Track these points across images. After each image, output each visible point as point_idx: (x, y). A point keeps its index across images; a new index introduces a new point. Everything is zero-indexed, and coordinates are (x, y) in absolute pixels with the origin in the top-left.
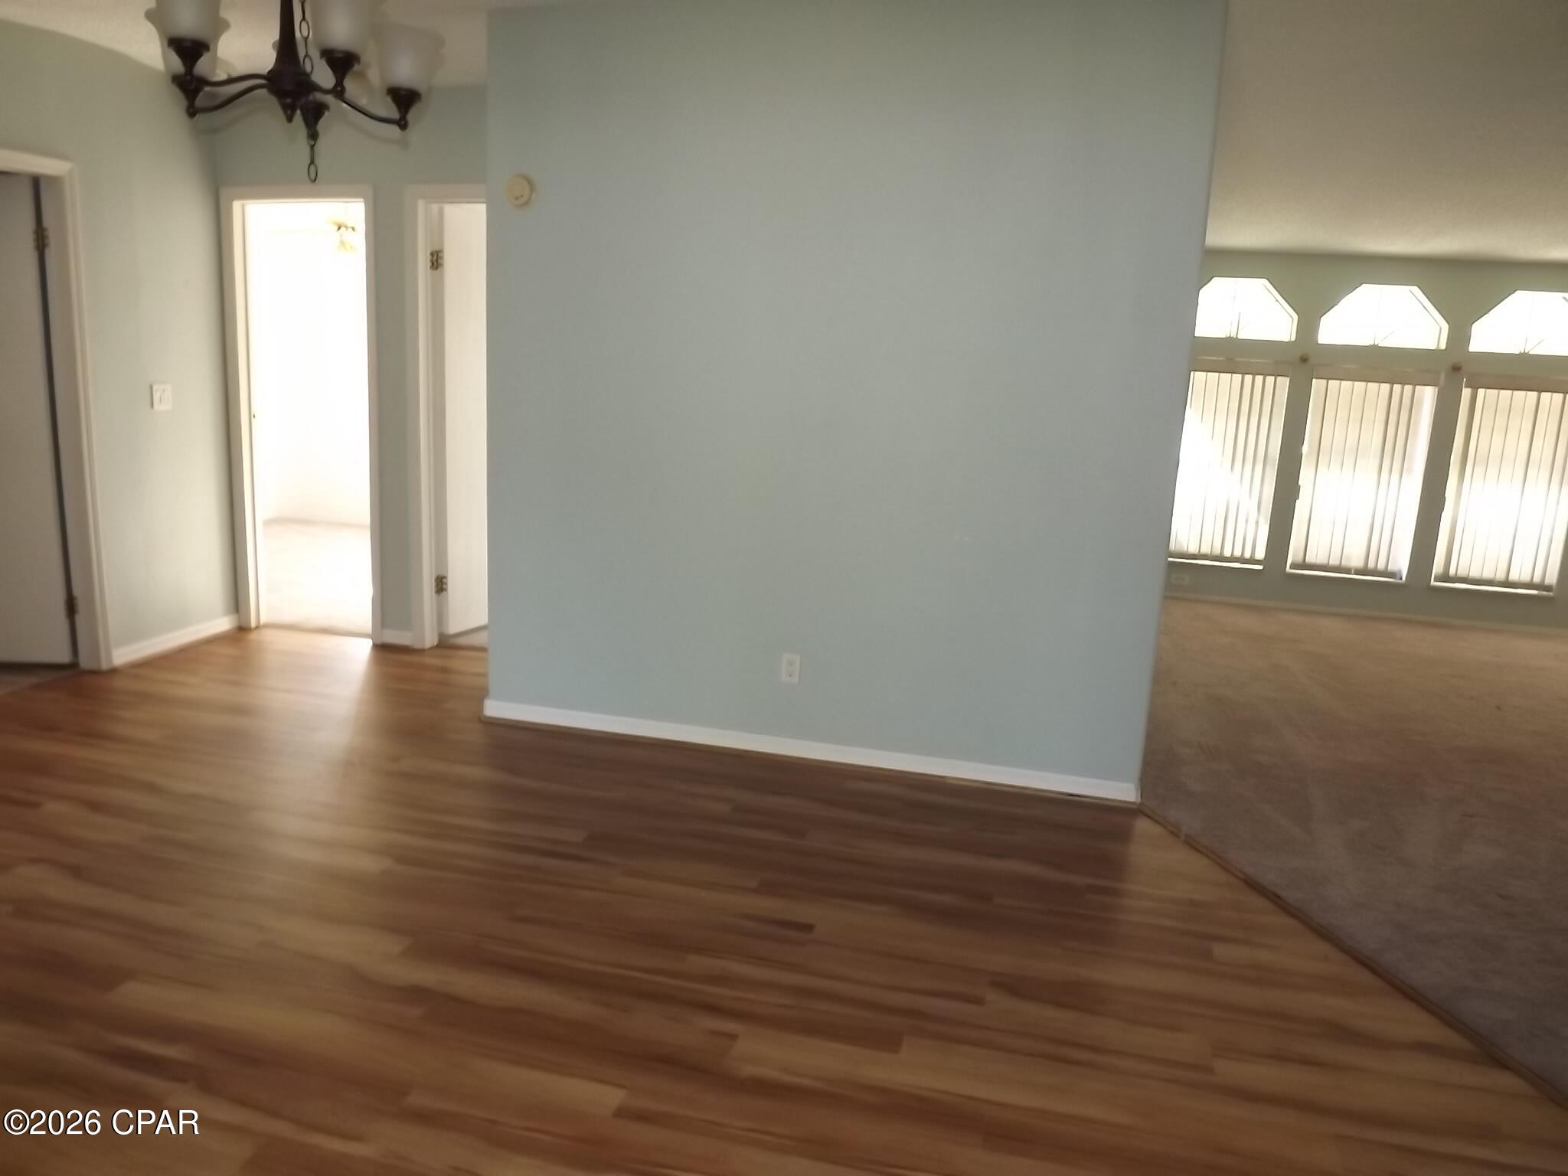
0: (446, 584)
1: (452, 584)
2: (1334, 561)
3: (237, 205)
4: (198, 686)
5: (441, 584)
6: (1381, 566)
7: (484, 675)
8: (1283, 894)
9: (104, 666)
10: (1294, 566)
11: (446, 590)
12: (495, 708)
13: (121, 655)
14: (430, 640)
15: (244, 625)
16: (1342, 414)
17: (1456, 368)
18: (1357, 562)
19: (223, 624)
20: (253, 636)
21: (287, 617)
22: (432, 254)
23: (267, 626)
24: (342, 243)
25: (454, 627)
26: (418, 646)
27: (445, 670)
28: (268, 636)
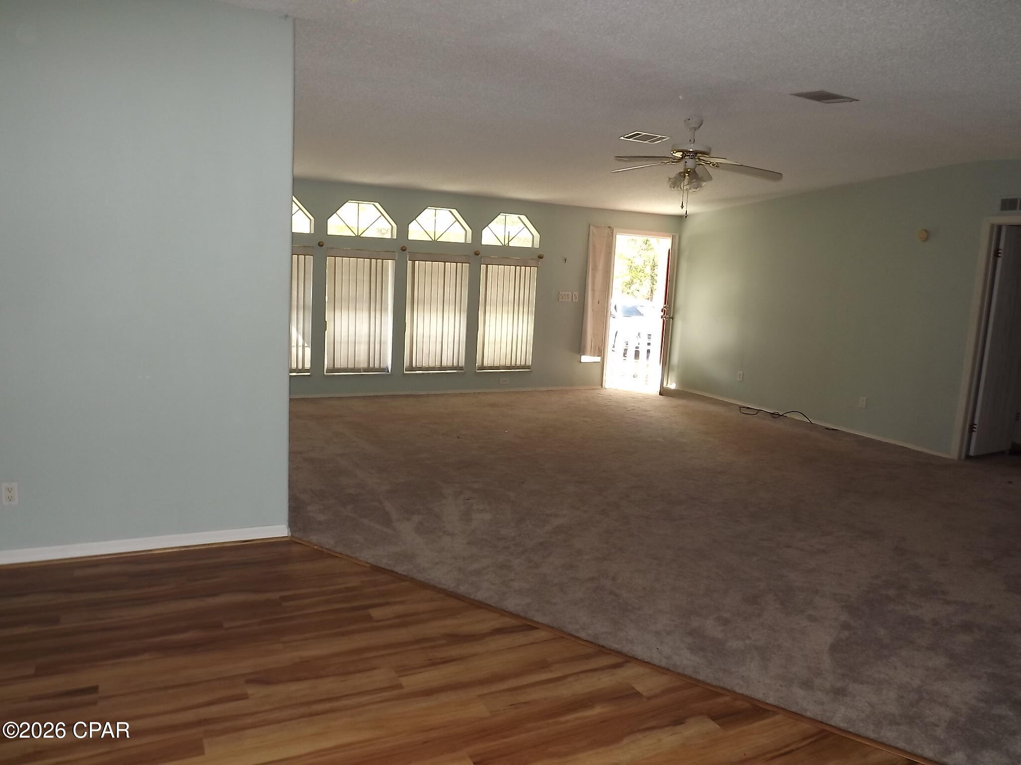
2: (351, 366)
6: (377, 366)
8: (396, 569)
10: (329, 371)
16: (345, 277)
17: (403, 249)
18: (364, 365)
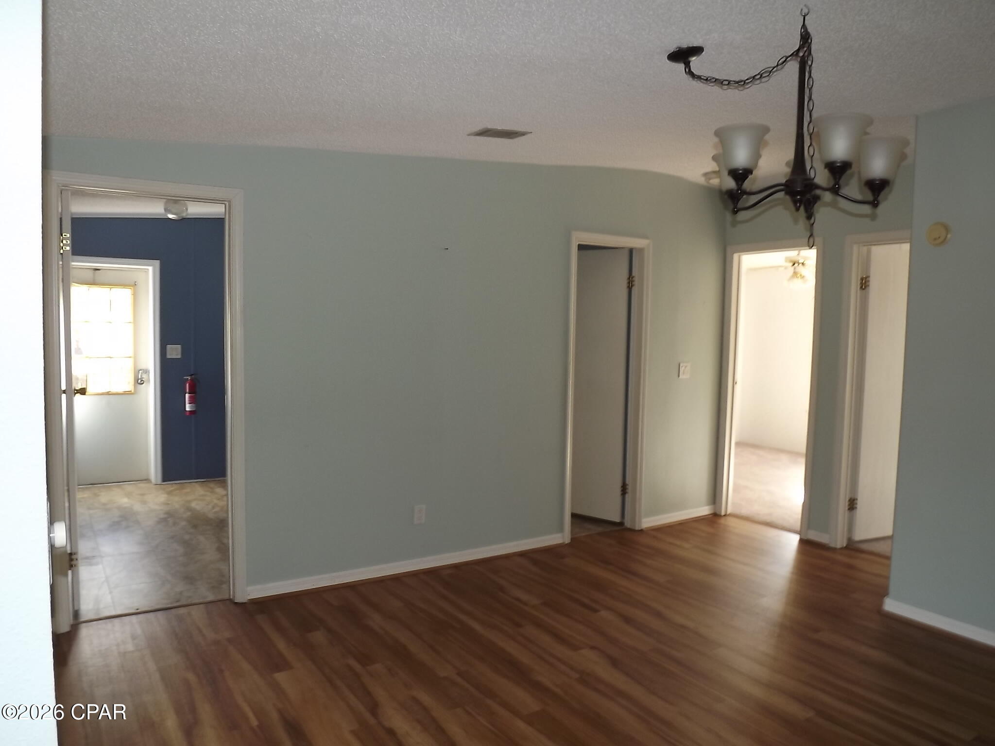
0: (856, 504)
1: (860, 504)
3: (736, 256)
4: (687, 550)
5: (852, 505)
7: (887, 578)
9: (637, 528)
11: (856, 508)
12: (891, 606)
13: (647, 522)
14: (840, 542)
15: (718, 513)
19: (705, 510)
20: (722, 521)
21: (744, 511)
22: (862, 279)
23: (730, 515)
24: (795, 274)
25: (860, 535)
26: (832, 545)
27: (851, 567)
28: (731, 522)
